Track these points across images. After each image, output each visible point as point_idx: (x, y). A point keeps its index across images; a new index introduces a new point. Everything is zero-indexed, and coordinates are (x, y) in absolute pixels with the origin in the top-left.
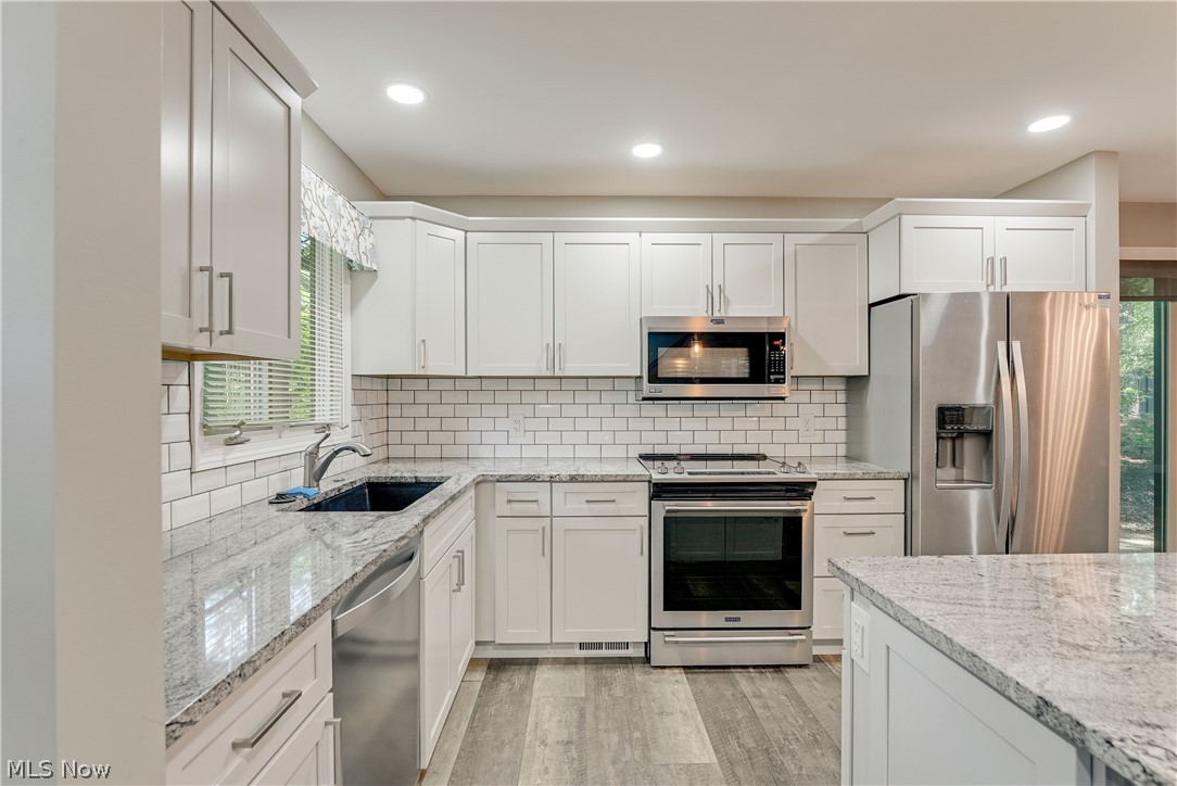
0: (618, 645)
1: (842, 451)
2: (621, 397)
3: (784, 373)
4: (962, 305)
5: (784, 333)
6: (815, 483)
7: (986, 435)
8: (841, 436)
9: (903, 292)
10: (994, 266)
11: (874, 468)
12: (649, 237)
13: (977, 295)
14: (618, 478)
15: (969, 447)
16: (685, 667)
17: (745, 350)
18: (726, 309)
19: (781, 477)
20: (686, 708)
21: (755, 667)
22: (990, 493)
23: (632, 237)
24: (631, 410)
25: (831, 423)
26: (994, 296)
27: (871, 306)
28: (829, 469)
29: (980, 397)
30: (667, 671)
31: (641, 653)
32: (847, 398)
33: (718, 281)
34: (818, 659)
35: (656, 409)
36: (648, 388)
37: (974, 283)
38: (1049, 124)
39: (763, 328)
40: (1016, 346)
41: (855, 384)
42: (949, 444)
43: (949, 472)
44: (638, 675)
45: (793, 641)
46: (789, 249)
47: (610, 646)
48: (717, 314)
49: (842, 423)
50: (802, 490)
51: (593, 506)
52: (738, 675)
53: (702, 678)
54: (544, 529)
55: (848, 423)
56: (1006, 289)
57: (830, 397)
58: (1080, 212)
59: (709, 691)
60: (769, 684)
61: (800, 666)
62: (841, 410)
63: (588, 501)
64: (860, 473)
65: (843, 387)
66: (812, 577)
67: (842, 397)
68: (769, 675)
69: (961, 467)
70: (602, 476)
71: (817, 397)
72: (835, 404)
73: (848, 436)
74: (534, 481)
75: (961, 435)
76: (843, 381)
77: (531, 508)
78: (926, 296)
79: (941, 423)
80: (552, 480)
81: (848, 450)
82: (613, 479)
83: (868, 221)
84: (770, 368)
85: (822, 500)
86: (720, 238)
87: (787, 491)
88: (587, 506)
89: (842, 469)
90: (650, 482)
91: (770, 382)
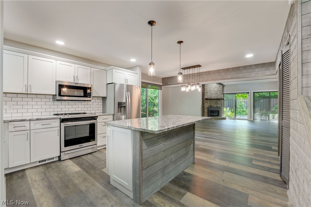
0: (51, 159)
1: (102, 111)
2: (48, 100)
3: (91, 96)
4: (122, 86)
5: (91, 88)
6: (98, 116)
7: (125, 107)
8: (101, 109)
9: (113, 82)
10: (126, 80)
11: (108, 113)
12: (58, 62)
13: (124, 84)
14: (51, 118)
15: (123, 109)
16: (70, 159)
17: (83, 90)
18: (78, 81)
19: (91, 115)
20: (72, 164)
21: (86, 154)
22: (125, 116)
23: (54, 61)
24: (51, 103)
25: (99, 106)
26: (126, 85)
27: (107, 84)
28: (100, 114)
29: (124, 101)
30: (65, 161)
31: (57, 159)
32: (103, 101)
33: (76, 75)
34: (98, 150)
35: (59, 103)
36: (58, 98)
37: (123, 83)
38: (133, 60)
39: (86, 86)
40: (129, 93)
41: (104, 99)
42: (120, 109)
43: (120, 113)
44: (58, 163)
45: (94, 147)
46: (92, 71)
47: (48, 159)
48: (76, 82)
49: (102, 106)
50: (94, 118)
51: (43, 126)
52: (82, 157)
53: (74, 159)
54: (27, 133)
55: (103, 106)
56: (128, 84)
57: (99, 101)
58: (137, 74)
59: (76, 161)
60: (89, 156)
61: (95, 152)
62: (101, 103)
63: (42, 125)
64: (106, 114)
65: (102, 99)
66: (97, 134)
67: (102, 101)
68: (89, 155)
69: (121, 113)
70: (47, 118)
71: (97, 101)
72: (100, 102)
73: (103, 109)
74: (24, 121)
75: (121, 107)
76: (102, 98)
77: (23, 128)
78: (116, 83)
79: (119, 105)
80: (30, 120)
81: (103, 111)
82: (50, 119)
83: (107, 68)
84: (88, 94)
85: (99, 120)
86: (77, 66)
87: (92, 118)
88: (42, 126)
89: (102, 114)
90: (60, 119)
91: (88, 97)
